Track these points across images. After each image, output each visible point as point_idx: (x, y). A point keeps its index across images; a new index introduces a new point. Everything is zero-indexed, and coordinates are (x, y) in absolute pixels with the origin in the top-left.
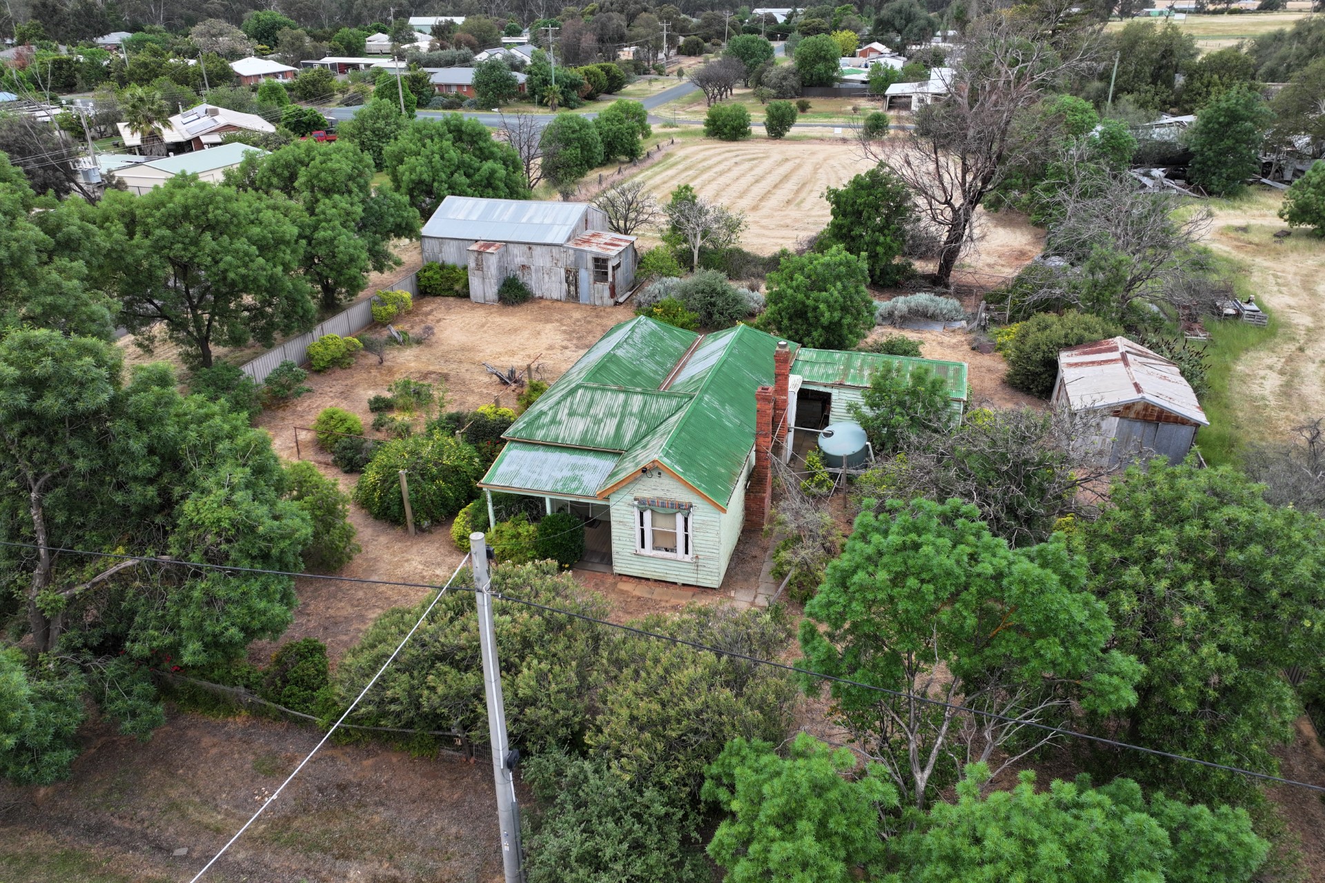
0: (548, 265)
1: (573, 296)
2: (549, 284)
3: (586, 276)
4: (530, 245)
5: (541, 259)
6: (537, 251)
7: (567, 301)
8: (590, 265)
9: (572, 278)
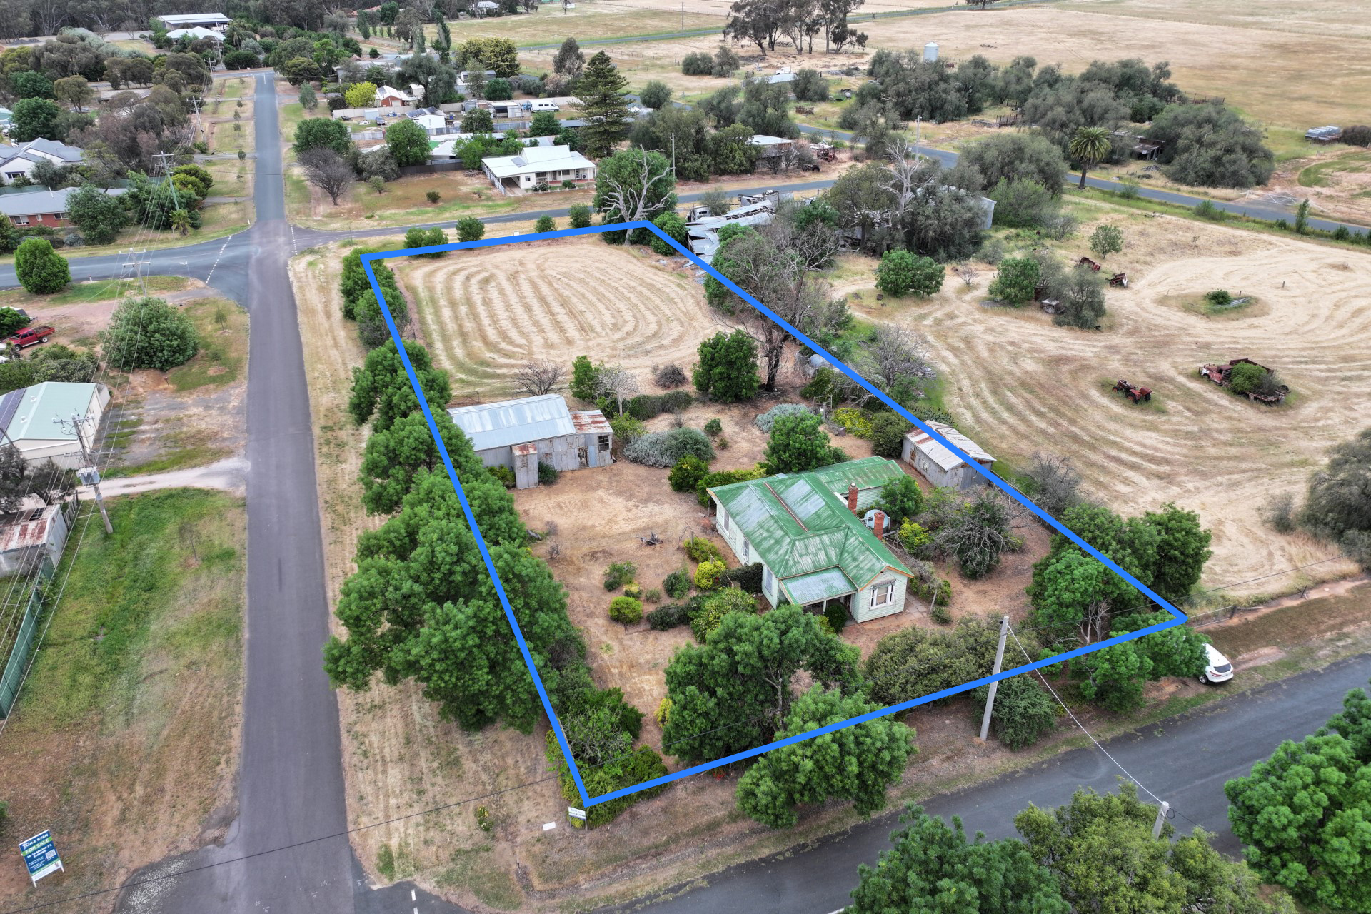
0: (565, 448)
1: (584, 465)
2: (565, 461)
3: (593, 449)
4: (551, 440)
5: (559, 447)
6: (556, 442)
7: (580, 469)
8: (596, 441)
9: (583, 454)
